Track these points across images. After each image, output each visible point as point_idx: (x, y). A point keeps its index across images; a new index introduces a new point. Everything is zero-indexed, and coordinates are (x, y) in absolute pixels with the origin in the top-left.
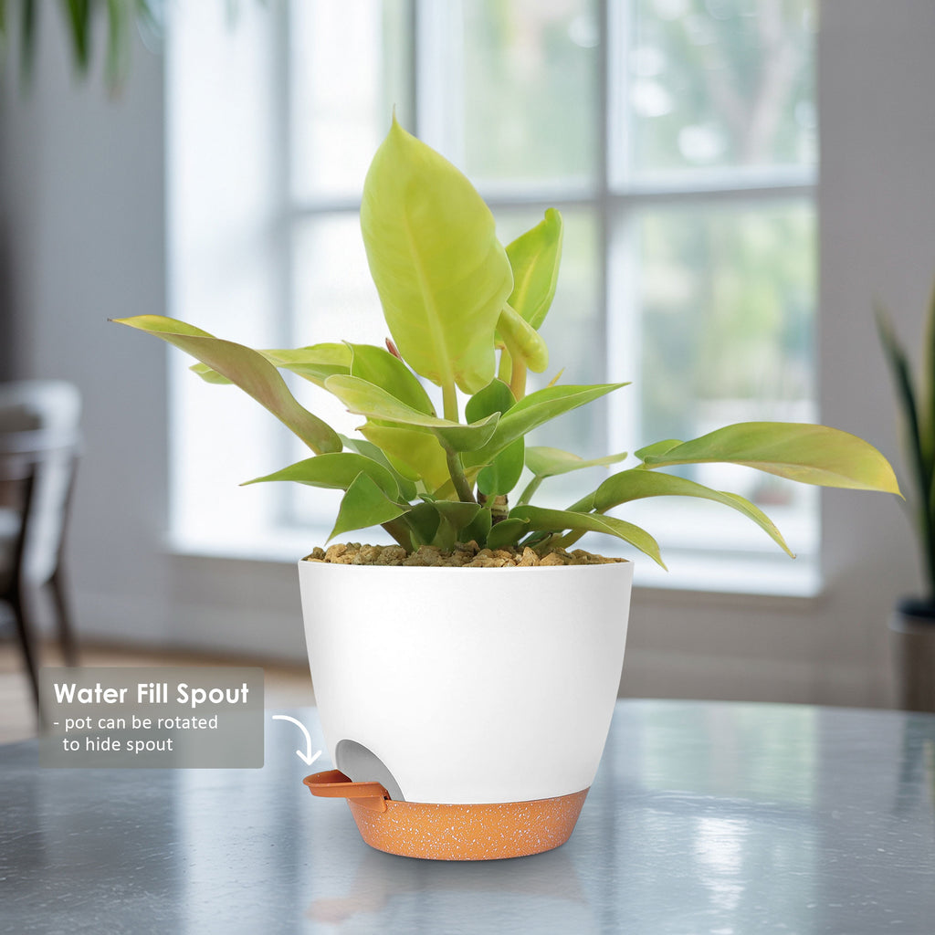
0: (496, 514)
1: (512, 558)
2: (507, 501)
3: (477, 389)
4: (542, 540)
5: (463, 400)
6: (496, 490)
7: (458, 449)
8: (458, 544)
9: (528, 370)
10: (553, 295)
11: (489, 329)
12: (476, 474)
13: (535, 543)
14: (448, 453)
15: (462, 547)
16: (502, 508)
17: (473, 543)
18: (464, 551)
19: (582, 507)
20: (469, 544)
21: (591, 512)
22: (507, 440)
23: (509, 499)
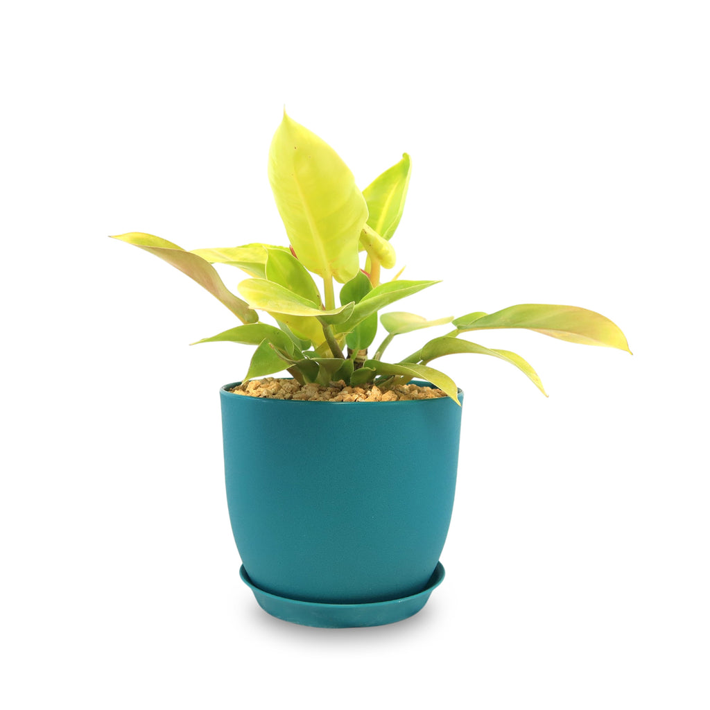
0: (358, 361)
1: (365, 394)
2: (367, 353)
3: (347, 280)
4: (387, 379)
5: (338, 288)
6: (358, 346)
7: (329, 323)
8: (331, 382)
9: (381, 267)
10: (401, 216)
11: (355, 241)
12: (344, 337)
13: (382, 382)
14: (323, 325)
15: (334, 384)
16: (363, 357)
17: (342, 382)
18: (335, 387)
19: (413, 360)
20: (339, 382)
21: (418, 363)
22: (362, 316)
23: (368, 351)
